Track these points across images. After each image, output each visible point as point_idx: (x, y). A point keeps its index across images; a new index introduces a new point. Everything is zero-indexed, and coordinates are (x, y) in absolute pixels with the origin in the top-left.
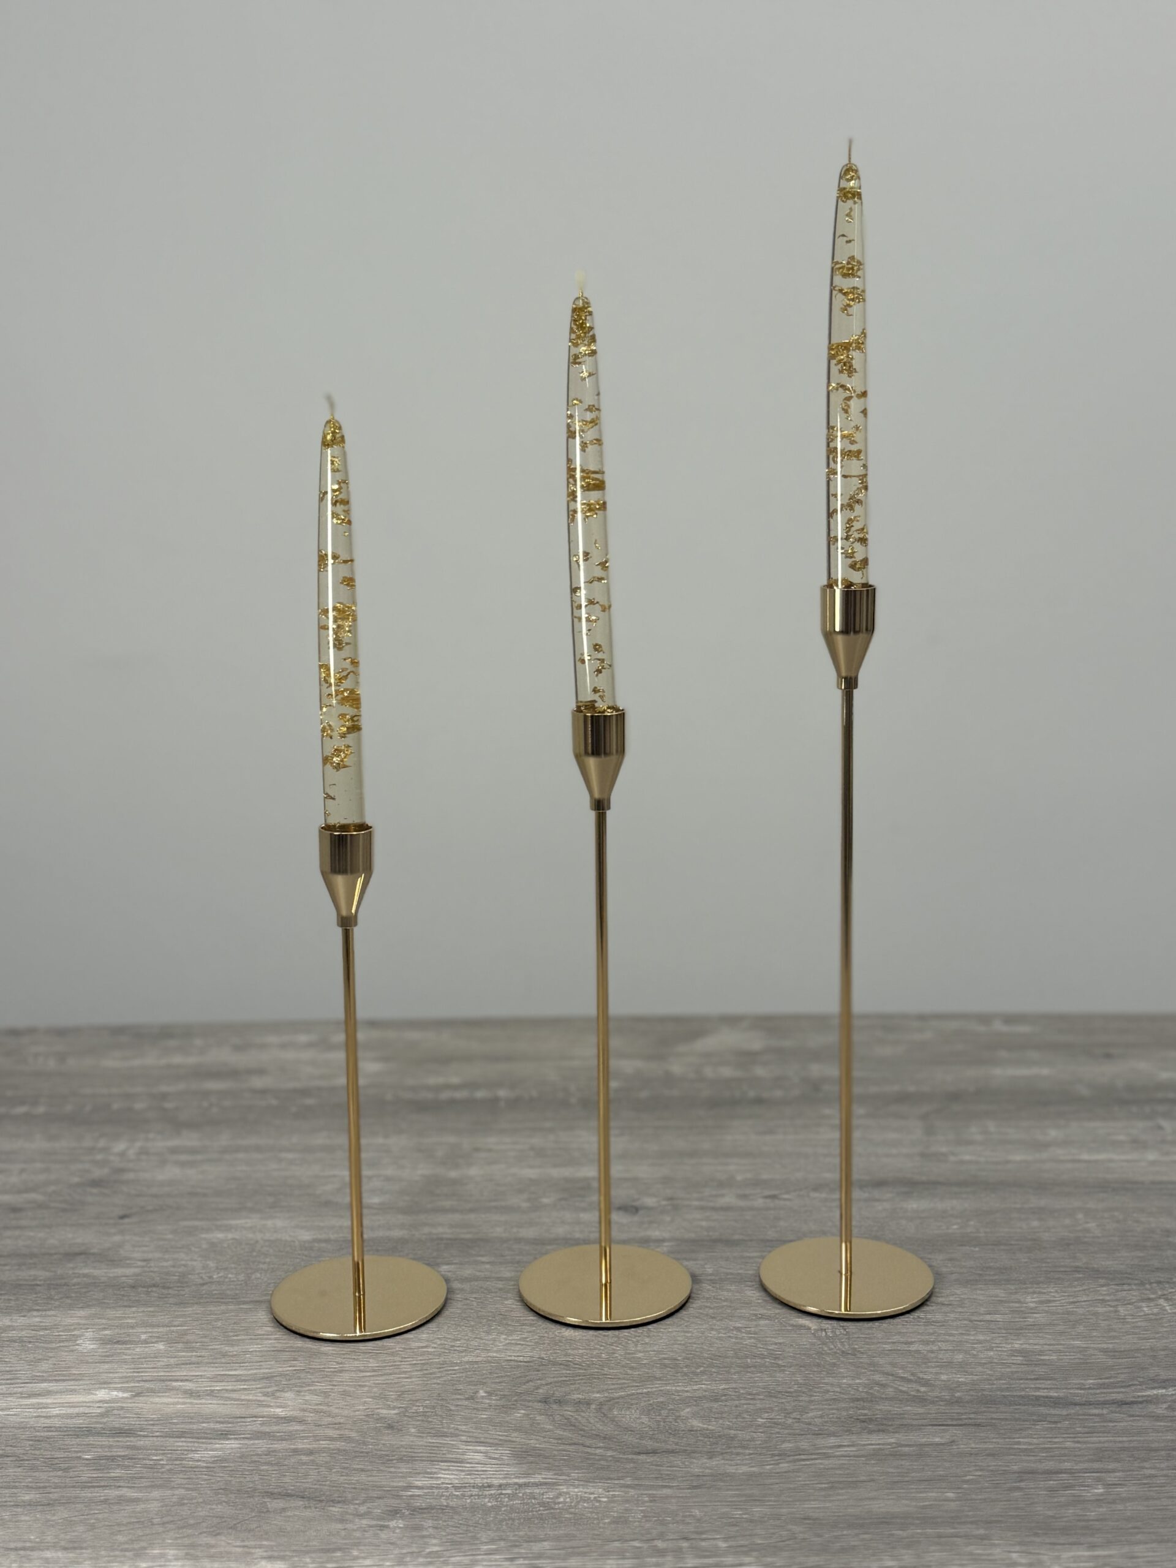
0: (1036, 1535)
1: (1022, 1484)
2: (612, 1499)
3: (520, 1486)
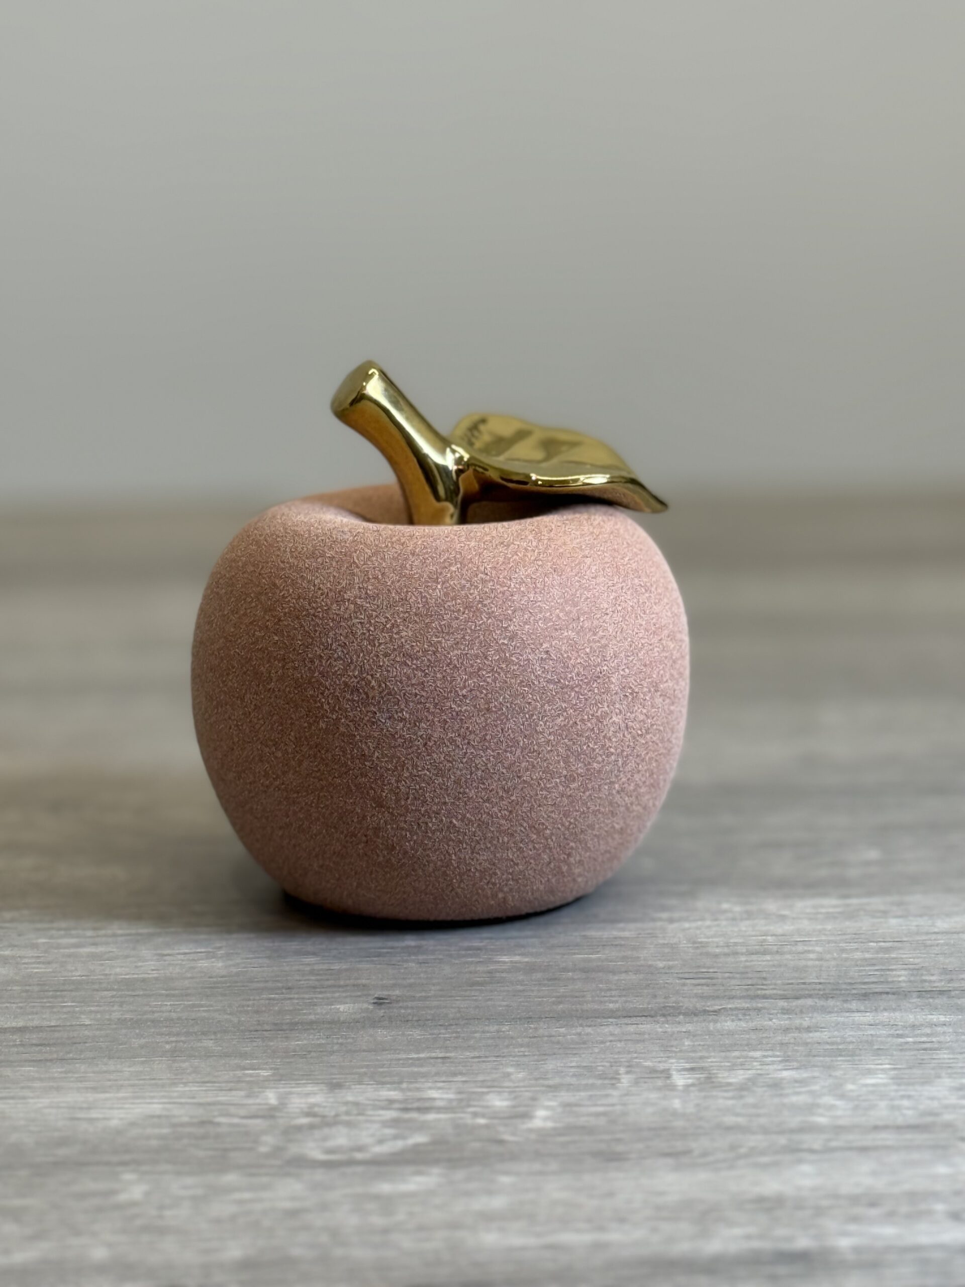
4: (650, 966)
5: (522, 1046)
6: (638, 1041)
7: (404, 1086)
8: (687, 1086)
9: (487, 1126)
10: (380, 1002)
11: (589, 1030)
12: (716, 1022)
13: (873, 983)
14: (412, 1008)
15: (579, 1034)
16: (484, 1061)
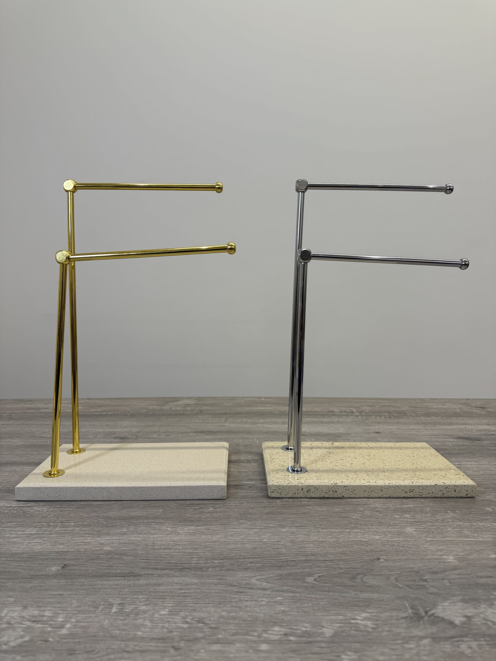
0: (181, 522)
1: (187, 508)
2: (47, 511)
3: (21, 507)
4: (137, 553)
5: (85, 589)
6: (115, 589)
7: (43, 608)
8: (114, 613)
9: (49, 632)
10: (64, 567)
11: (106, 582)
12: (139, 580)
13: (187, 563)
14: (69, 570)
15: (101, 585)
16: (70, 597)
